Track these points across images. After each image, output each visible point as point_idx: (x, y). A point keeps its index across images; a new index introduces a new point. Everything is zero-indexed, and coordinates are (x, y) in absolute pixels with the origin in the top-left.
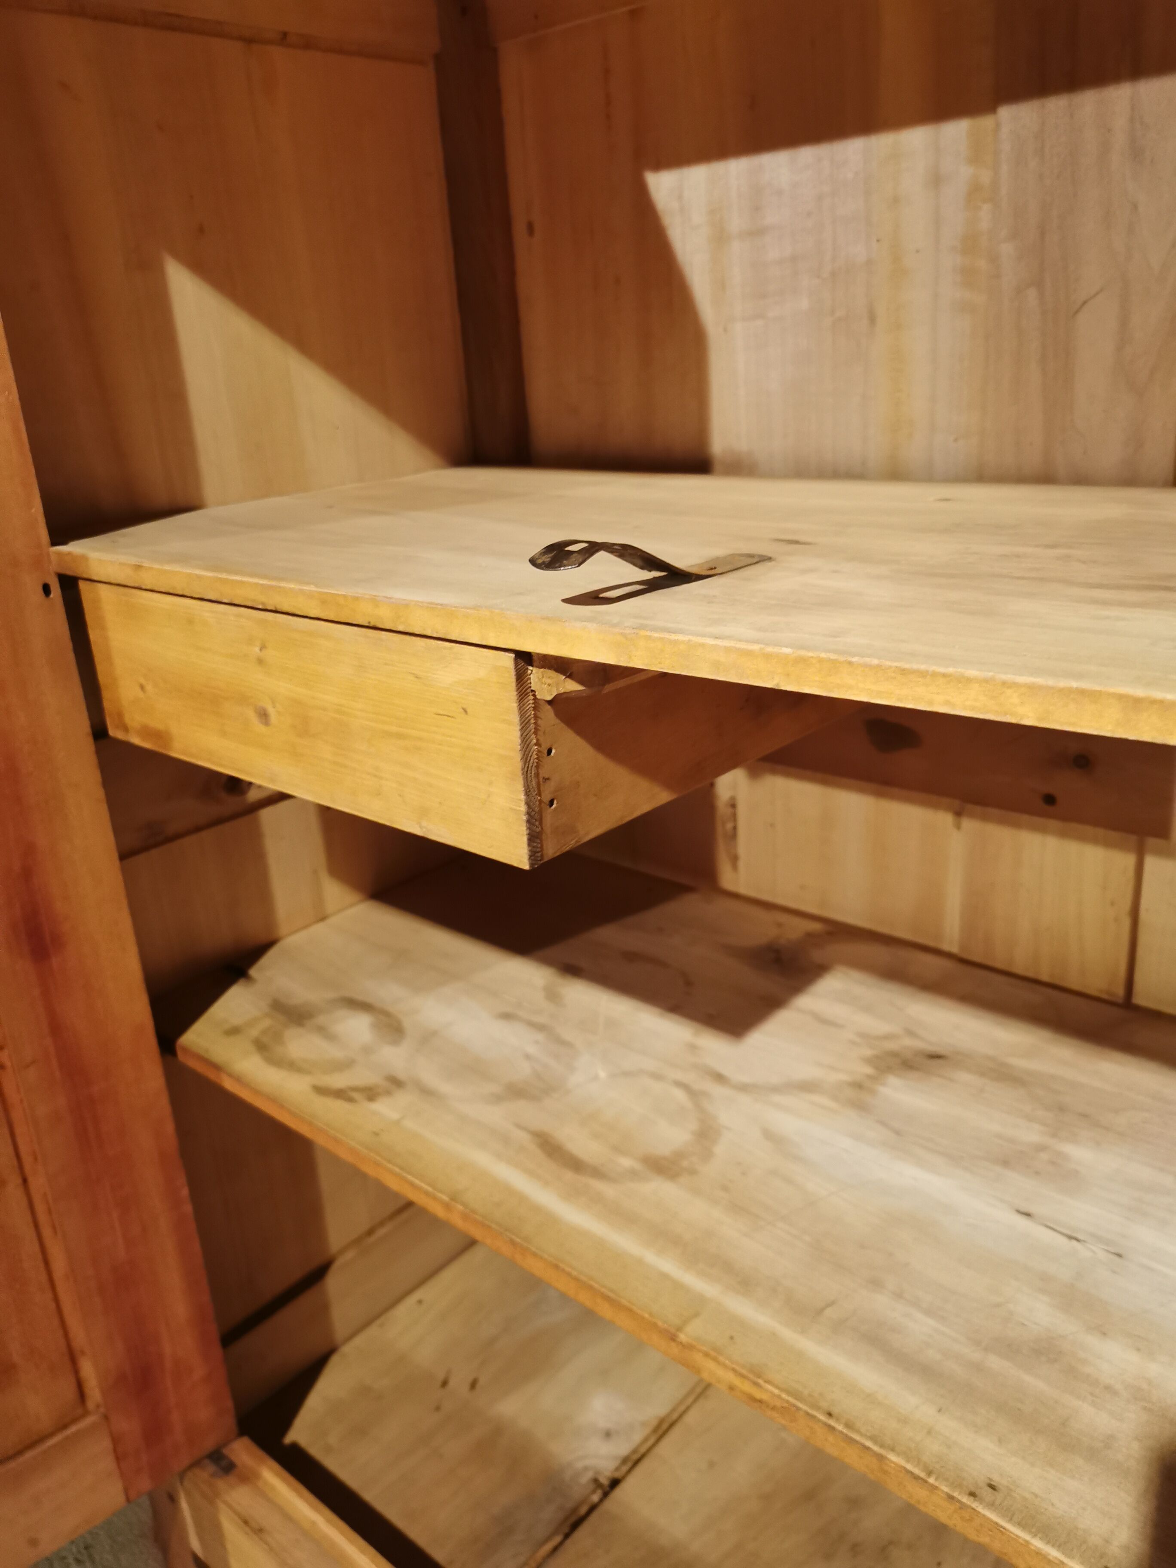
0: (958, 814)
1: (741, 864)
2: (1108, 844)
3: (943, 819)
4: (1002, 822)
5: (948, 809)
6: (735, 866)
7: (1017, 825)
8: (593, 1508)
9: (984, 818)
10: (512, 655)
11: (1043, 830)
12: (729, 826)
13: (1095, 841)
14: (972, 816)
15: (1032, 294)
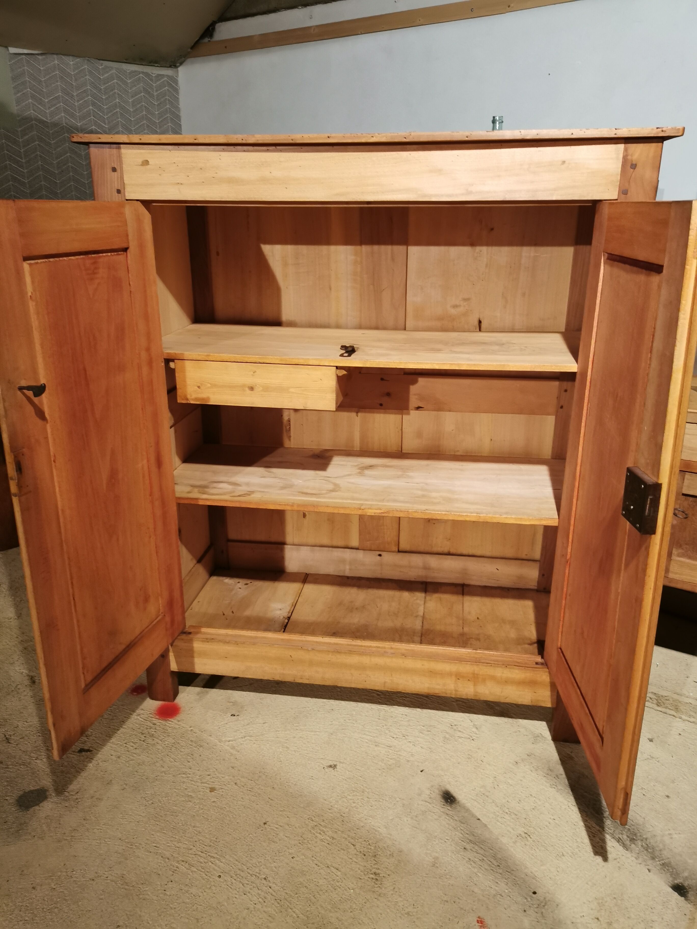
0: (357, 413)
1: (292, 438)
2: (396, 414)
3: (354, 414)
4: (369, 412)
5: (354, 412)
6: (290, 440)
7: (373, 413)
8: (287, 623)
9: (365, 412)
10: (335, 367)
11: (380, 413)
12: (288, 427)
13: (392, 413)
14: (362, 412)
15: (371, 286)
